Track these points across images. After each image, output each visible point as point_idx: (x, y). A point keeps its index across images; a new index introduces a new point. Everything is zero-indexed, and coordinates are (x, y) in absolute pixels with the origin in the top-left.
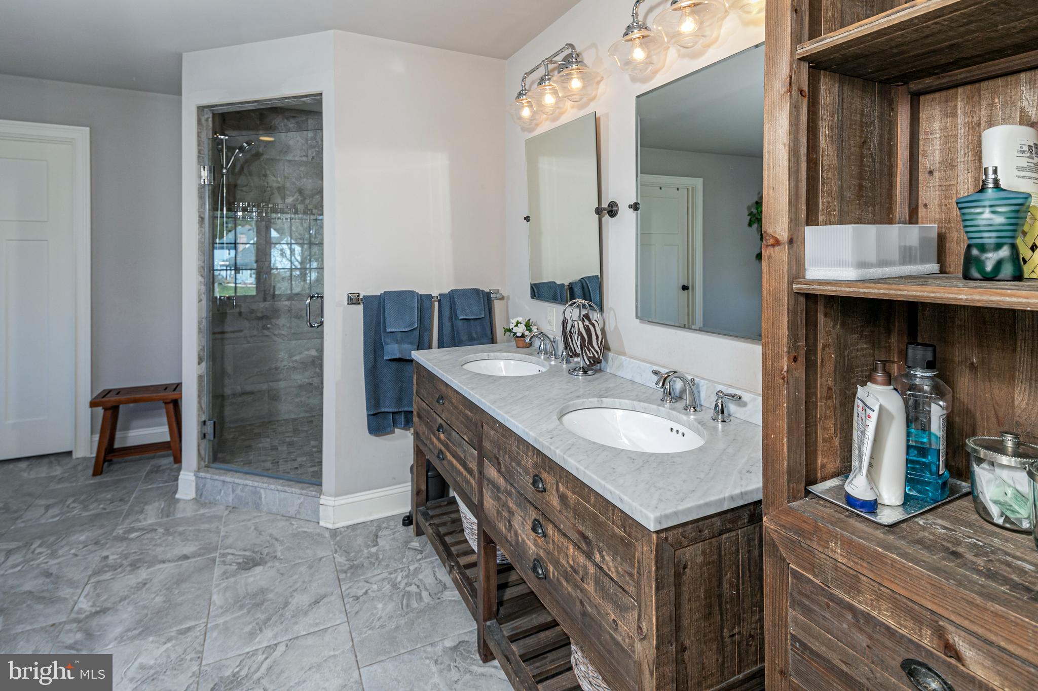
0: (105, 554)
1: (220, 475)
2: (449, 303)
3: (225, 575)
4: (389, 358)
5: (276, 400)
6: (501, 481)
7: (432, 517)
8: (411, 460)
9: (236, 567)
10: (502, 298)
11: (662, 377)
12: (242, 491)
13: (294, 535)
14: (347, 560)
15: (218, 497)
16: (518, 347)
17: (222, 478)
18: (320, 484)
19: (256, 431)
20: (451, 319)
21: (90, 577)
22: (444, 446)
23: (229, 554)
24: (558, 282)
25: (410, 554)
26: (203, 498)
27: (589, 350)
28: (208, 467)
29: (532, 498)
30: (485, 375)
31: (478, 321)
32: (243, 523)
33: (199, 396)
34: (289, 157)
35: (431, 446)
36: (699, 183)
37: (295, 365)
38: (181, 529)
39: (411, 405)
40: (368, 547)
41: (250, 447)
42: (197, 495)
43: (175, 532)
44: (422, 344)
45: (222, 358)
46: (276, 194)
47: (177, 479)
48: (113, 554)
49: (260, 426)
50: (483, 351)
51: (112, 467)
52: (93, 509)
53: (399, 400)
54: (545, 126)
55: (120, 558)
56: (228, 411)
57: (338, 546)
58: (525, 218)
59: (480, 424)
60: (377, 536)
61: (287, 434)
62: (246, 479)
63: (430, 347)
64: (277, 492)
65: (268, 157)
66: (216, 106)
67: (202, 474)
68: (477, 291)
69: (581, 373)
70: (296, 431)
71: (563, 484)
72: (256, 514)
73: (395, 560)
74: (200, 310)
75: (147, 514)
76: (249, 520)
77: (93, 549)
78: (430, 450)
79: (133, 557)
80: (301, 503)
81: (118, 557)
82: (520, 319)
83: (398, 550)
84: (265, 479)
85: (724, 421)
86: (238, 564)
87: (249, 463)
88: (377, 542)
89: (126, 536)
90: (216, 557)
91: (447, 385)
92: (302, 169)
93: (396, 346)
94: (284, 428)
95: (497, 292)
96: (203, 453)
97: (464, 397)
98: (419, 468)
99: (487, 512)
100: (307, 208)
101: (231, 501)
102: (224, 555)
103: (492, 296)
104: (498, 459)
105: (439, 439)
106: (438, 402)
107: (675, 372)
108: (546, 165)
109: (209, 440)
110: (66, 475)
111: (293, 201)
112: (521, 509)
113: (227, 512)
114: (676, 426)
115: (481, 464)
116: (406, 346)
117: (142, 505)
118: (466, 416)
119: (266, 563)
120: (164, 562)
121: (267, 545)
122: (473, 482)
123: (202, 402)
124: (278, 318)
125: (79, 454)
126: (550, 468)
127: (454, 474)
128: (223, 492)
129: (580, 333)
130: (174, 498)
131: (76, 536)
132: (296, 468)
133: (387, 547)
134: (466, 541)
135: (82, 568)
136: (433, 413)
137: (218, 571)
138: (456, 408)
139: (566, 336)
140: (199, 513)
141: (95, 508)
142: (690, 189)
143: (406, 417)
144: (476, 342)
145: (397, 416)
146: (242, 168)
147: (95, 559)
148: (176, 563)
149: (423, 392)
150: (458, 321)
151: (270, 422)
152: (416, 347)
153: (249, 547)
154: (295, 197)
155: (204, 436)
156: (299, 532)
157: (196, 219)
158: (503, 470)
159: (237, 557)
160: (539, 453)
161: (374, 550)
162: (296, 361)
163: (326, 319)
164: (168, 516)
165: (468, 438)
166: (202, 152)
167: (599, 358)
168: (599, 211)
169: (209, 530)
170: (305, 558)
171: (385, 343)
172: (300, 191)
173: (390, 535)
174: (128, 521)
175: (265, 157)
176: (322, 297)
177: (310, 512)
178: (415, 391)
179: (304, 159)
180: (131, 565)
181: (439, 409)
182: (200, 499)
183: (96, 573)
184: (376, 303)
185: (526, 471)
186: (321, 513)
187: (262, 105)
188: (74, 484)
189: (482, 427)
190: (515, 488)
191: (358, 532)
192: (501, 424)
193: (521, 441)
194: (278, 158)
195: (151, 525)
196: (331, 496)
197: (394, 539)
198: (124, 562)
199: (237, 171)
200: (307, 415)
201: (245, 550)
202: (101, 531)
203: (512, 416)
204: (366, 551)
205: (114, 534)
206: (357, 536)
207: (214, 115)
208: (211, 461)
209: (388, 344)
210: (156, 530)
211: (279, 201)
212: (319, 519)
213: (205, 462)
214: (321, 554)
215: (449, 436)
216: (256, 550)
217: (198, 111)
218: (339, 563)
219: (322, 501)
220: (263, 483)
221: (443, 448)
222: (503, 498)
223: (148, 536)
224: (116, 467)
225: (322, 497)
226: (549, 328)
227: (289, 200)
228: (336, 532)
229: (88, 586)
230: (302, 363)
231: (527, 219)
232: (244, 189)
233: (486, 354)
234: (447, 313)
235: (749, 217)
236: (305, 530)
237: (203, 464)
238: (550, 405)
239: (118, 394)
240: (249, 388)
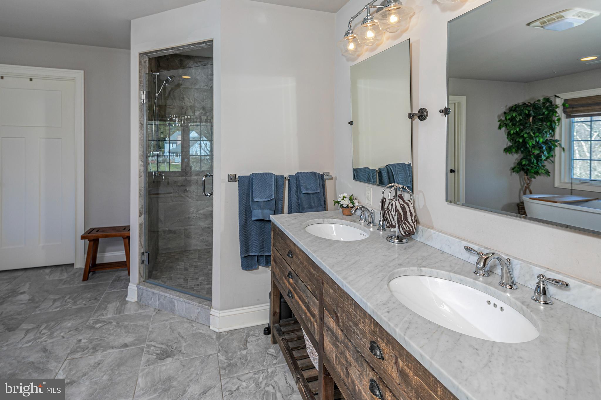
0: (80, 338)
1: (151, 288)
2: (295, 182)
3: (148, 363)
4: (255, 219)
5: (189, 237)
6: (339, 333)
7: (284, 333)
8: (269, 289)
9: (155, 357)
10: (332, 178)
11: (481, 258)
12: (164, 300)
13: (194, 335)
14: (226, 359)
15: (150, 302)
16: (344, 214)
17: (152, 290)
18: (210, 300)
19: (176, 257)
20: (297, 192)
21: (69, 354)
22: (292, 287)
23: (152, 345)
24: (371, 168)
25: (268, 358)
26: (142, 301)
27: (405, 224)
28: (145, 282)
29: (369, 359)
30: (323, 239)
31: (316, 195)
32: (163, 323)
33: (140, 237)
34: (197, 87)
35: (283, 285)
36: (463, 99)
37: (200, 216)
38: (126, 323)
39: (269, 250)
40: (240, 349)
41: (171, 267)
42: (138, 299)
43: (122, 326)
44: (278, 211)
45: (158, 211)
46: (190, 110)
47: (127, 288)
48: (84, 338)
49: (179, 253)
50: (319, 217)
51: (94, 276)
52: (79, 304)
53: (262, 248)
54: (365, 56)
55: (88, 342)
56: (161, 243)
57: (221, 347)
58: (349, 123)
59: (320, 281)
60: (247, 341)
61: (195, 260)
62: (166, 292)
63: (282, 213)
64: (184, 303)
65: (185, 87)
66: (150, 52)
67: (141, 287)
68: (314, 174)
69: (397, 241)
70: (200, 258)
71: (403, 361)
72: (171, 316)
73: (258, 362)
74: (140, 182)
75: (108, 310)
76: (167, 320)
77: (74, 334)
78: (282, 287)
79: (95, 342)
80: (199, 312)
81: (87, 341)
82: (346, 195)
83: (260, 354)
84: (178, 293)
85: (546, 303)
86: (157, 354)
87: (171, 279)
88: (246, 346)
89: (94, 325)
90: (144, 347)
91: (295, 244)
92: (205, 94)
93: (260, 211)
94: (193, 255)
95: (328, 174)
96: (142, 272)
97: (308, 256)
98: (275, 297)
99: (327, 353)
100: (207, 118)
101: (157, 306)
102: (149, 346)
103: (325, 177)
104: (336, 314)
105: (289, 282)
106: (288, 255)
107: (493, 254)
108: (363, 85)
109: (146, 265)
110: (69, 279)
111: (199, 114)
112: (358, 363)
113: (154, 313)
114: (493, 300)
115: (321, 312)
116: (266, 211)
117: (106, 303)
118: (309, 271)
119: (174, 355)
120: (112, 348)
121: (176, 341)
122: (315, 323)
123: (142, 240)
124: (190, 186)
125: (77, 266)
126: (388, 340)
127: (300, 312)
128: (153, 299)
129: (397, 211)
130: (125, 300)
131: (65, 324)
132: (198, 285)
133: (253, 351)
134: (308, 357)
135: (65, 348)
136: (285, 262)
137: (144, 359)
138: (302, 263)
139: (385, 212)
140: (138, 312)
141: (81, 303)
142: (457, 103)
143: (266, 259)
144: (314, 209)
145: (260, 258)
146: (169, 94)
147: (73, 341)
148: (120, 350)
149: (277, 244)
150: (302, 194)
151: (185, 251)
152: (273, 212)
153: (165, 341)
154: (200, 111)
155: (143, 262)
156: (197, 333)
157: (138, 125)
158: (341, 324)
159: (157, 349)
160: (376, 324)
161: (244, 352)
162: (201, 213)
163: (214, 191)
164: (120, 313)
165: (311, 289)
166: (142, 82)
167: (413, 231)
168: (411, 116)
169: (142, 326)
170: (199, 354)
171: (253, 209)
172: (204, 108)
173: (255, 341)
174: (97, 314)
175: (183, 86)
176: (213, 176)
177: (204, 319)
178: (272, 243)
179: (206, 88)
180: (93, 348)
181: (289, 261)
182: (140, 303)
183: (73, 352)
184: (247, 181)
185: (363, 334)
186: (211, 321)
187: (178, 50)
188: (72, 286)
189: (323, 284)
190: (352, 344)
191: (234, 336)
192: (338, 286)
193: (357, 306)
194: (190, 87)
195: (109, 319)
196: (217, 309)
197: (257, 345)
198: (90, 345)
199: (166, 96)
200: (207, 247)
201: (162, 344)
202: (80, 321)
203: (349, 283)
204: (239, 353)
205: (87, 324)
206: (233, 339)
207: (150, 59)
208: (147, 277)
209: (254, 209)
210: (112, 323)
211: (191, 114)
212: (210, 324)
213: (143, 278)
214: (210, 352)
215: (296, 282)
216: (169, 344)
217: (140, 56)
218: (221, 360)
219: (211, 313)
220: (176, 296)
221: (292, 290)
222: (341, 347)
223: (107, 327)
224: (97, 275)
225: (212, 309)
226: (367, 201)
227: (197, 113)
228: (220, 335)
229: (66, 362)
230: (205, 215)
231: (351, 123)
232: (171, 107)
233: (321, 219)
234: (294, 189)
235: (499, 123)
236: (201, 331)
237: (142, 279)
238: (379, 272)
239: (97, 231)
240: (173, 229)
